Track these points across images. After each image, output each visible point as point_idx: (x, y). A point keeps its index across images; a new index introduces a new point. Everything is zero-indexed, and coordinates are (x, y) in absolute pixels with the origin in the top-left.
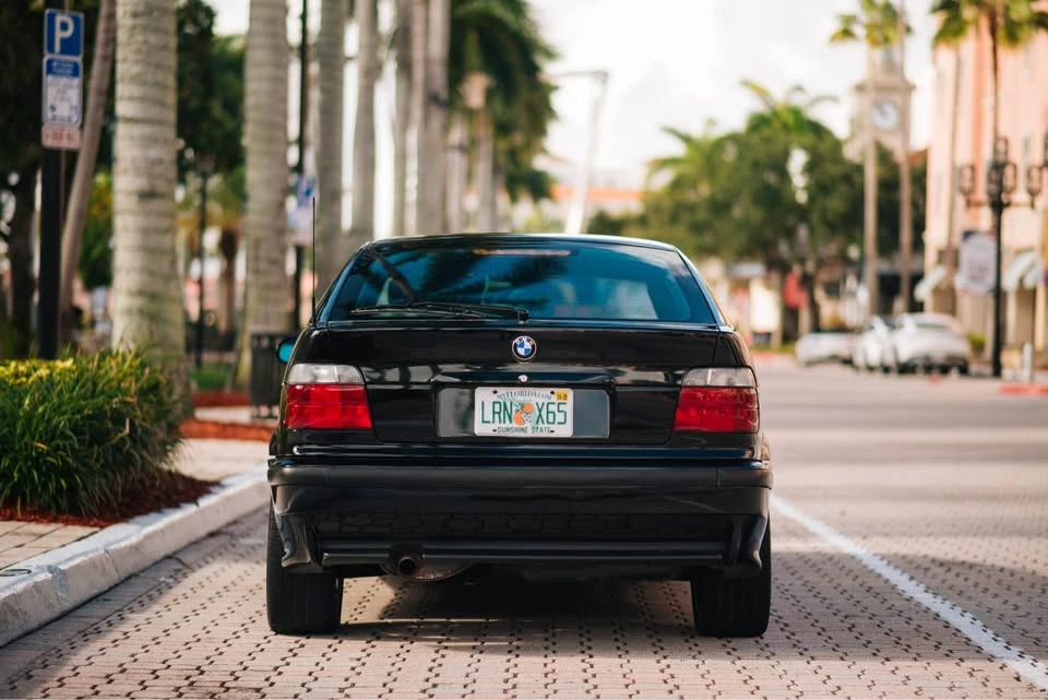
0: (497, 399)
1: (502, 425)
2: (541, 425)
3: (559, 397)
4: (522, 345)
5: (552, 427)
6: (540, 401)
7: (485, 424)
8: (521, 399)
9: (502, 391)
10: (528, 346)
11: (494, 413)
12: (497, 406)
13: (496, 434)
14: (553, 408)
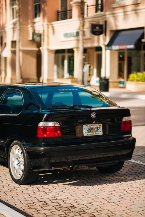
0: (87, 127)
1: (89, 133)
2: (96, 133)
3: (99, 126)
4: (93, 115)
5: (99, 133)
6: (96, 127)
7: (86, 134)
8: (92, 127)
9: (88, 125)
10: (94, 114)
11: (87, 131)
12: (88, 129)
13: (88, 135)
14: (99, 128)
